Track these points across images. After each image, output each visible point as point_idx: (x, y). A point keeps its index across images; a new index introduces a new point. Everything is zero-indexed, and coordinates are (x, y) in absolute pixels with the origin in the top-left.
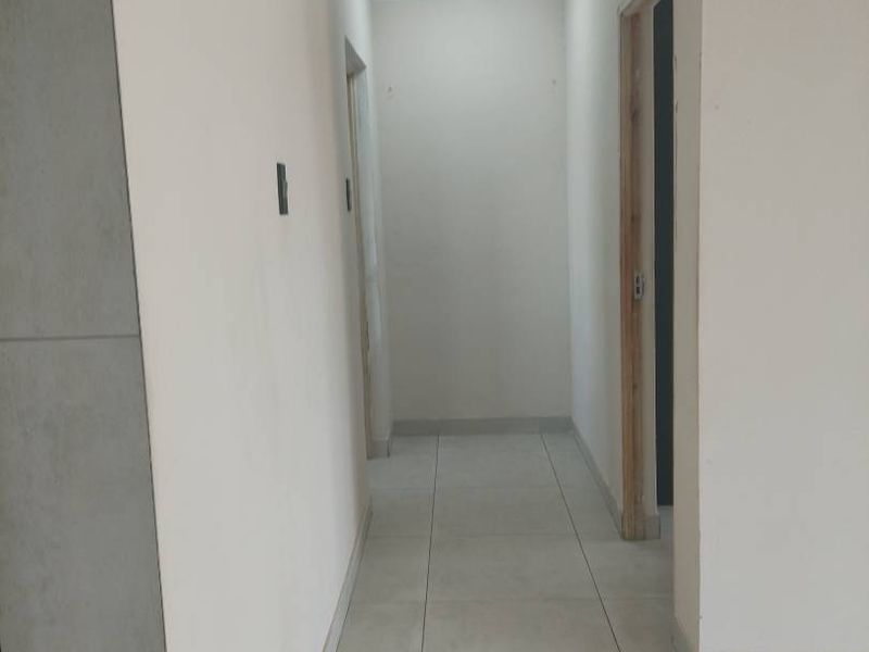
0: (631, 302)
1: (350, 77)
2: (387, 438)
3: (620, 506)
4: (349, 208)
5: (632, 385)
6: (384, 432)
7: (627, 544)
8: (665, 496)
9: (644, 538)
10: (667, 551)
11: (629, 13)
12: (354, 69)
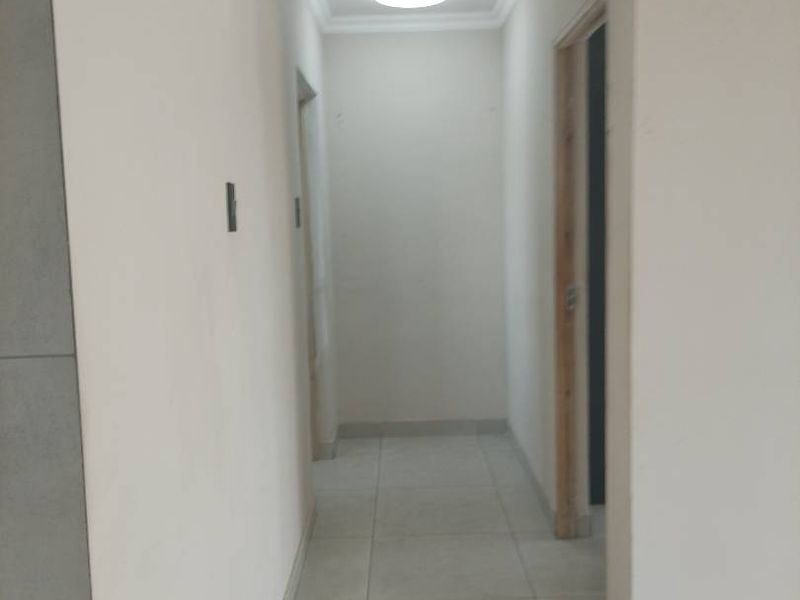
0: (565, 314)
1: (302, 103)
2: (332, 441)
3: (554, 506)
4: (298, 224)
5: (566, 391)
6: (329, 436)
7: (561, 544)
8: (598, 495)
9: (577, 536)
10: (599, 549)
11: (564, 44)
12: (305, 97)
